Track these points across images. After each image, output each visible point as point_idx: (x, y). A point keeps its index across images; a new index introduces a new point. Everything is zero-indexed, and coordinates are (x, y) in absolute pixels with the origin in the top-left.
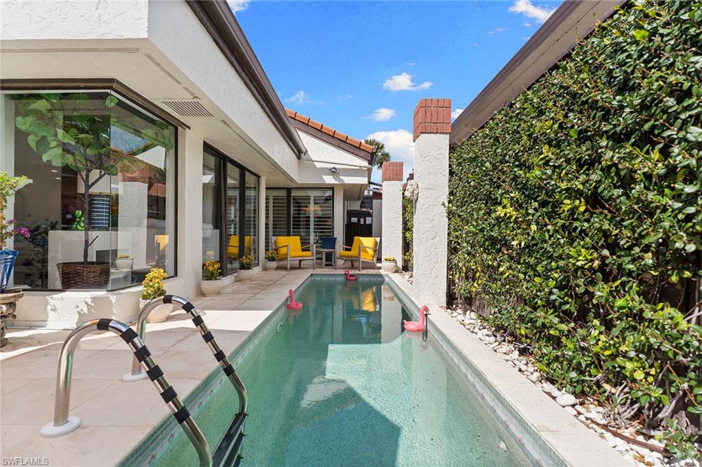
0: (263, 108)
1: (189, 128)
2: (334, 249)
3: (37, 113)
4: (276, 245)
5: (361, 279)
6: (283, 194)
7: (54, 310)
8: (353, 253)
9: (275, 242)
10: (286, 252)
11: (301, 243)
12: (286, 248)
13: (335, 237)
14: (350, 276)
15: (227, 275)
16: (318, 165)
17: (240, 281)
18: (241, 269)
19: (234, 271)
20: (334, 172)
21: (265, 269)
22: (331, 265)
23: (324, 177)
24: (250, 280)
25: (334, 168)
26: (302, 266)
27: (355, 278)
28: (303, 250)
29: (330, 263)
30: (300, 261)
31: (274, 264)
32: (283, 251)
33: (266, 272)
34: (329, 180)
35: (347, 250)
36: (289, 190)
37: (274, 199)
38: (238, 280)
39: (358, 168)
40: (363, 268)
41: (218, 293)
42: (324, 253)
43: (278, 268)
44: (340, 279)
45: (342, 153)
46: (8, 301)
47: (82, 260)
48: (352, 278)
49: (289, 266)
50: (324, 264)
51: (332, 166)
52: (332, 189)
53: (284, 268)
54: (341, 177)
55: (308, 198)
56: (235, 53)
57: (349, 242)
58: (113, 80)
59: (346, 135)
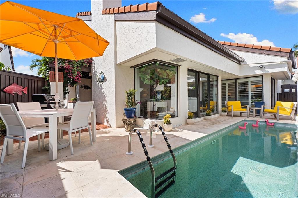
0: (211, 50)
1: (181, 66)
2: (261, 108)
3: (142, 71)
4: (227, 105)
5: (277, 125)
6: (233, 81)
7: (145, 124)
8: (275, 110)
9: (227, 104)
10: (231, 109)
11: (241, 104)
12: (231, 107)
13: (264, 101)
14: (269, 123)
15: (200, 117)
16: (251, 66)
17: (206, 120)
18: (206, 115)
19: (203, 116)
20: (261, 67)
21: (221, 115)
22: (260, 116)
23: (255, 71)
24: (210, 120)
25: (262, 66)
26: (242, 115)
27: (272, 124)
28: (242, 108)
29: (259, 115)
30: (241, 113)
31: (226, 114)
32: (230, 108)
33: (221, 117)
34: (259, 72)
35: (272, 109)
36: (236, 80)
37: (228, 84)
38: (205, 120)
39: (279, 63)
40: (281, 119)
41: (193, 124)
42: (254, 110)
43: (227, 115)
44: (263, 124)
45: (267, 56)
46: (134, 120)
47: (152, 110)
48: (270, 124)
49: (232, 115)
50: (254, 115)
51: (260, 65)
52: (262, 76)
53: (231, 116)
54: (267, 70)
55: (247, 82)
56: (193, 35)
57: (273, 105)
58: (154, 59)
59: (270, 46)
